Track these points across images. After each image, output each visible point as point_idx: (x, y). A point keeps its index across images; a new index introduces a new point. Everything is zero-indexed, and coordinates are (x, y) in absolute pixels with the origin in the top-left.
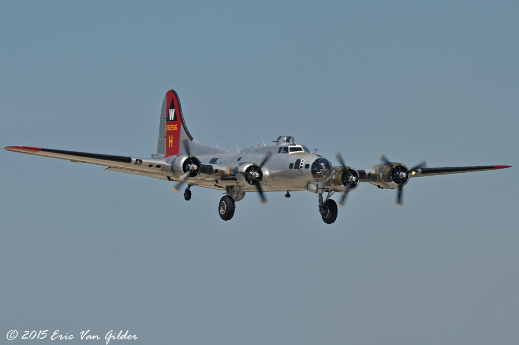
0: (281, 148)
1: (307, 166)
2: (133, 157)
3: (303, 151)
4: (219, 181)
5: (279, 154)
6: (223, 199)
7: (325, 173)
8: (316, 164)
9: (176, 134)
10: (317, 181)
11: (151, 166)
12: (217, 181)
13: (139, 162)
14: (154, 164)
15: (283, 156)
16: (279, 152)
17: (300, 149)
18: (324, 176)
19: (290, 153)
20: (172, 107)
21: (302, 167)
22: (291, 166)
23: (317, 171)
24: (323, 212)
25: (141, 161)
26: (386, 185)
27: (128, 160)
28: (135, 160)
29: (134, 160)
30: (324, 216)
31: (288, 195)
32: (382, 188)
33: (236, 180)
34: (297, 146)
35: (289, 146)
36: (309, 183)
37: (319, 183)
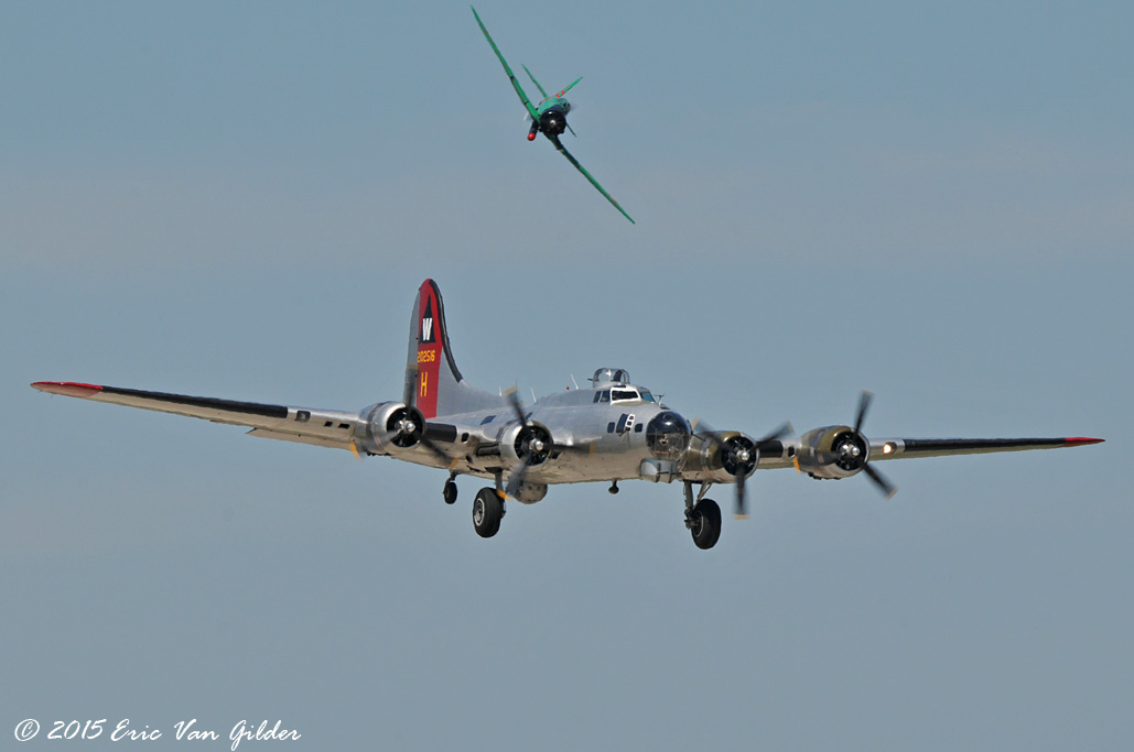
0: (599, 393)
1: (639, 428)
2: (292, 407)
3: (639, 399)
4: (474, 458)
5: (596, 405)
6: (482, 493)
7: (673, 442)
8: (656, 423)
9: (433, 369)
10: (659, 457)
11: (328, 424)
12: (468, 458)
13: (304, 417)
14: (336, 420)
15: (600, 407)
16: (596, 400)
17: (633, 395)
18: (672, 449)
19: (613, 402)
20: (428, 315)
21: (629, 429)
22: (611, 426)
23: (659, 437)
24: (693, 524)
25: (308, 414)
26: (822, 471)
27: (280, 412)
28: (296, 411)
29: (292, 411)
30: (695, 531)
31: (614, 489)
32: (820, 478)
33: (499, 454)
34: (628, 389)
35: (613, 389)
36: (643, 461)
37: (662, 462)
